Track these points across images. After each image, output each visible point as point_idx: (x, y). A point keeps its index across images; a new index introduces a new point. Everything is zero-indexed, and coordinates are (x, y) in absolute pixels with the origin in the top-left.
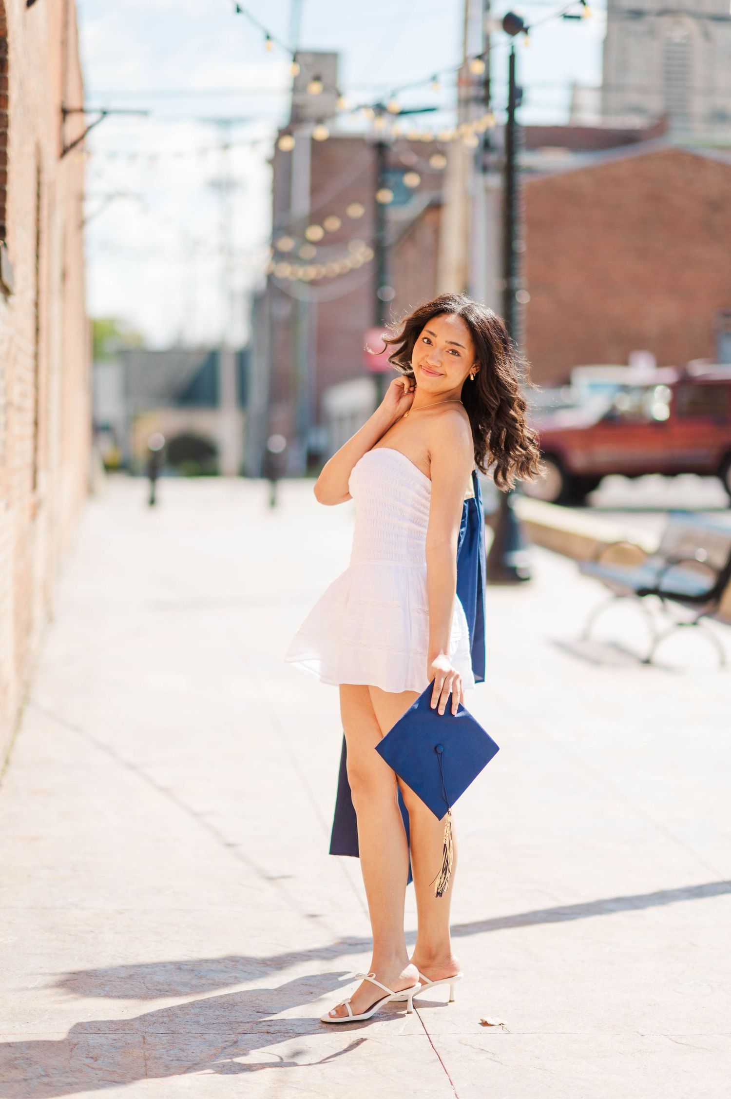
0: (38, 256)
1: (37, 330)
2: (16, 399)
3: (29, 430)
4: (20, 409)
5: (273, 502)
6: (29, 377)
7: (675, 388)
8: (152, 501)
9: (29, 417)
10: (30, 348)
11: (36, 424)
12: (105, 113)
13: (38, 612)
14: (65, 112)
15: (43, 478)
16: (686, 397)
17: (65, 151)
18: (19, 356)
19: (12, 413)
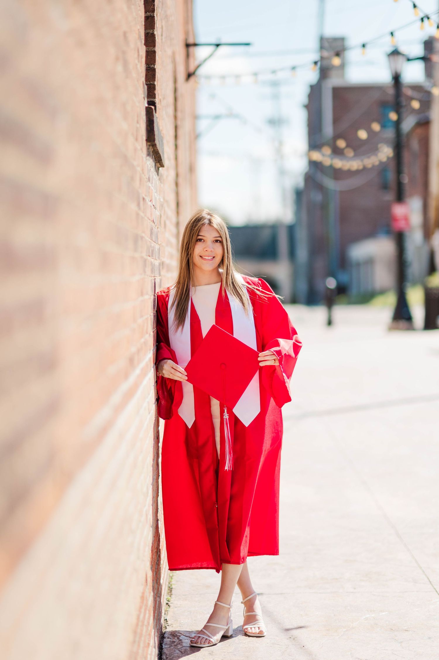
0: (176, 146)
1: (178, 204)
2: (167, 261)
4: (169, 269)
5: (330, 323)
10: (174, 220)
12: (218, 45)
14: (188, 46)
17: (189, 76)
18: (168, 223)
19: (163, 273)
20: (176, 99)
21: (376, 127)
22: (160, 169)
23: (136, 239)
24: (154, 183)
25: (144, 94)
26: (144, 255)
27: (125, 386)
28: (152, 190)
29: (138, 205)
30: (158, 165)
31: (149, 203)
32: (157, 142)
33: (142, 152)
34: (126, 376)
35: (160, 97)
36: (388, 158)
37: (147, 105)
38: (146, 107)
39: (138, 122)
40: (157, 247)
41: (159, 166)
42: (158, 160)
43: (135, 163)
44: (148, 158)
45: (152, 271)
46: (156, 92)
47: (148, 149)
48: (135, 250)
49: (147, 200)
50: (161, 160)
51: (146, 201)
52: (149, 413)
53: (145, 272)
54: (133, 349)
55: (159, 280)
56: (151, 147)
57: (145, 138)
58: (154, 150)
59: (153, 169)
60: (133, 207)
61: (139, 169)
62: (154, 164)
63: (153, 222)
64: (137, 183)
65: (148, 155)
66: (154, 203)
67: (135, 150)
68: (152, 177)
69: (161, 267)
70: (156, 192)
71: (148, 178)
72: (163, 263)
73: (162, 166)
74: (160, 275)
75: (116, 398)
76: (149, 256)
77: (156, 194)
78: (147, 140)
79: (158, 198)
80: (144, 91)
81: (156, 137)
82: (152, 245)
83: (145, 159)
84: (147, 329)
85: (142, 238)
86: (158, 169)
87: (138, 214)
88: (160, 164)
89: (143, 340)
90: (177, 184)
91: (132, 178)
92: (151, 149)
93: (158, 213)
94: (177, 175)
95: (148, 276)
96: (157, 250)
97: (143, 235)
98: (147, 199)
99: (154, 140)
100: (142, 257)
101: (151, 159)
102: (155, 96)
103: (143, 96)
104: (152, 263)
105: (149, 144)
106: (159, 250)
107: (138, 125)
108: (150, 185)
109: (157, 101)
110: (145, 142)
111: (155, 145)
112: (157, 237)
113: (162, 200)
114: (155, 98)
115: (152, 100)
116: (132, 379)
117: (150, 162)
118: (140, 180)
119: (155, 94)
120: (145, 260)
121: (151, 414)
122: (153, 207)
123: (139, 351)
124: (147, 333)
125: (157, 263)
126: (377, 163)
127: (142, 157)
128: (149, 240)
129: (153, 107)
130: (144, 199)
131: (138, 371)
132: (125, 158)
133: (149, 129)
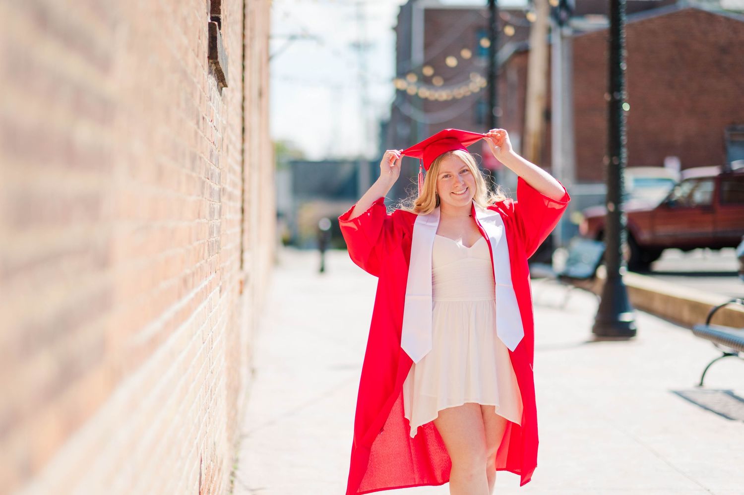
0: (243, 67)
1: (243, 130)
2: (229, 188)
3: (238, 216)
4: (231, 197)
6: (238, 169)
7: (718, 181)
8: (322, 270)
9: (238, 205)
10: (239, 146)
11: (243, 211)
13: (244, 371)
15: (247, 256)
16: (726, 187)
18: (231, 147)
19: (224, 199)
20: (244, 16)
21: (466, 54)
22: (224, 89)
23: (194, 158)
24: (215, 102)
25: (208, 9)
26: (203, 176)
27: (177, 306)
28: (213, 110)
29: (198, 123)
30: (221, 84)
31: (210, 123)
32: (219, 59)
33: (204, 69)
34: (180, 297)
35: (226, 13)
36: (481, 89)
37: (210, 21)
38: (209, 23)
39: (199, 38)
40: (217, 171)
41: (223, 86)
42: (221, 79)
43: (195, 80)
44: (210, 76)
45: (211, 195)
46: (221, 7)
47: (210, 67)
48: (193, 169)
49: (208, 121)
50: (224, 79)
51: (206, 120)
52: (204, 343)
53: (203, 193)
54: (188, 271)
55: (219, 207)
56: (213, 65)
57: (206, 55)
58: (216, 68)
59: (215, 89)
60: (191, 124)
61: (199, 86)
62: (216, 83)
63: (214, 144)
64: (197, 101)
65: (210, 73)
66: (215, 124)
67: (196, 67)
68: (214, 96)
69: (222, 193)
70: (218, 113)
71: (209, 97)
72: (224, 189)
73: (226, 86)
74: (220, 201)
75: (167, 315)
76: (208, 179)
77: (218, 115)
78: (208, 57)
79: (220, 119)
80: (207, 6)
81: (219, 55)
82: (212, 168)
83: (206, 77)
84: (203, 254)
85: (200, 158)
86: (222, 89)
87: (196, 133)
88: (223, 84)
89: (198, 265)
90: (243, 108)
91: (192, 94)
92: (214, 67)
93: (219, 135)
94: (244, 99)
95: (206, 198)
96: (217, 174)
97: (202, 155)
98: (208, 119)
99: (217, 58)
100: (200, 178)
101: (214, 77)
102: (220, 12)
103: (206, 11)
104: (211, 187)
105: (211, 61)
106: (220, 174)
107: (200, 41)
108: (211, 104)
109: (222, 16)
110: (206, 59)
111: (218, 62)
112: (218, 160)
113: (224, 122)
114: (220, 13)
115: (217, 15)
116: (185, 301)
117: (212, 81)
118: (201, 98)
119: (220, 10)
120: (204, 182)
121: (205, 344)
122: (214, 128)
123: (193, 274)
124: (204, 259)
125: (217, 187)
126: (469, 94)
127: (203, 74)
128: (209, 162)
129: (216, 23)
130: (203, 118)
131: (192, 295)
132: (184, 73)
133: (212, 46)
